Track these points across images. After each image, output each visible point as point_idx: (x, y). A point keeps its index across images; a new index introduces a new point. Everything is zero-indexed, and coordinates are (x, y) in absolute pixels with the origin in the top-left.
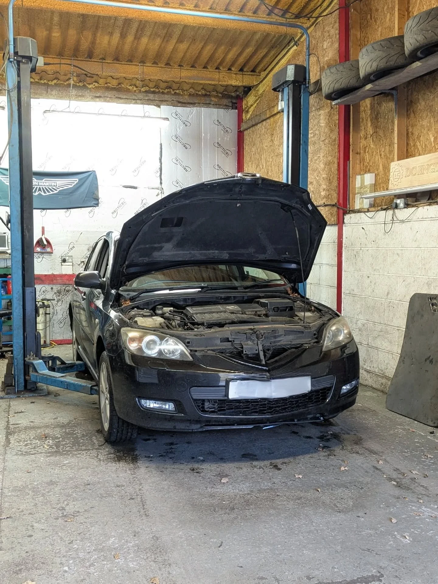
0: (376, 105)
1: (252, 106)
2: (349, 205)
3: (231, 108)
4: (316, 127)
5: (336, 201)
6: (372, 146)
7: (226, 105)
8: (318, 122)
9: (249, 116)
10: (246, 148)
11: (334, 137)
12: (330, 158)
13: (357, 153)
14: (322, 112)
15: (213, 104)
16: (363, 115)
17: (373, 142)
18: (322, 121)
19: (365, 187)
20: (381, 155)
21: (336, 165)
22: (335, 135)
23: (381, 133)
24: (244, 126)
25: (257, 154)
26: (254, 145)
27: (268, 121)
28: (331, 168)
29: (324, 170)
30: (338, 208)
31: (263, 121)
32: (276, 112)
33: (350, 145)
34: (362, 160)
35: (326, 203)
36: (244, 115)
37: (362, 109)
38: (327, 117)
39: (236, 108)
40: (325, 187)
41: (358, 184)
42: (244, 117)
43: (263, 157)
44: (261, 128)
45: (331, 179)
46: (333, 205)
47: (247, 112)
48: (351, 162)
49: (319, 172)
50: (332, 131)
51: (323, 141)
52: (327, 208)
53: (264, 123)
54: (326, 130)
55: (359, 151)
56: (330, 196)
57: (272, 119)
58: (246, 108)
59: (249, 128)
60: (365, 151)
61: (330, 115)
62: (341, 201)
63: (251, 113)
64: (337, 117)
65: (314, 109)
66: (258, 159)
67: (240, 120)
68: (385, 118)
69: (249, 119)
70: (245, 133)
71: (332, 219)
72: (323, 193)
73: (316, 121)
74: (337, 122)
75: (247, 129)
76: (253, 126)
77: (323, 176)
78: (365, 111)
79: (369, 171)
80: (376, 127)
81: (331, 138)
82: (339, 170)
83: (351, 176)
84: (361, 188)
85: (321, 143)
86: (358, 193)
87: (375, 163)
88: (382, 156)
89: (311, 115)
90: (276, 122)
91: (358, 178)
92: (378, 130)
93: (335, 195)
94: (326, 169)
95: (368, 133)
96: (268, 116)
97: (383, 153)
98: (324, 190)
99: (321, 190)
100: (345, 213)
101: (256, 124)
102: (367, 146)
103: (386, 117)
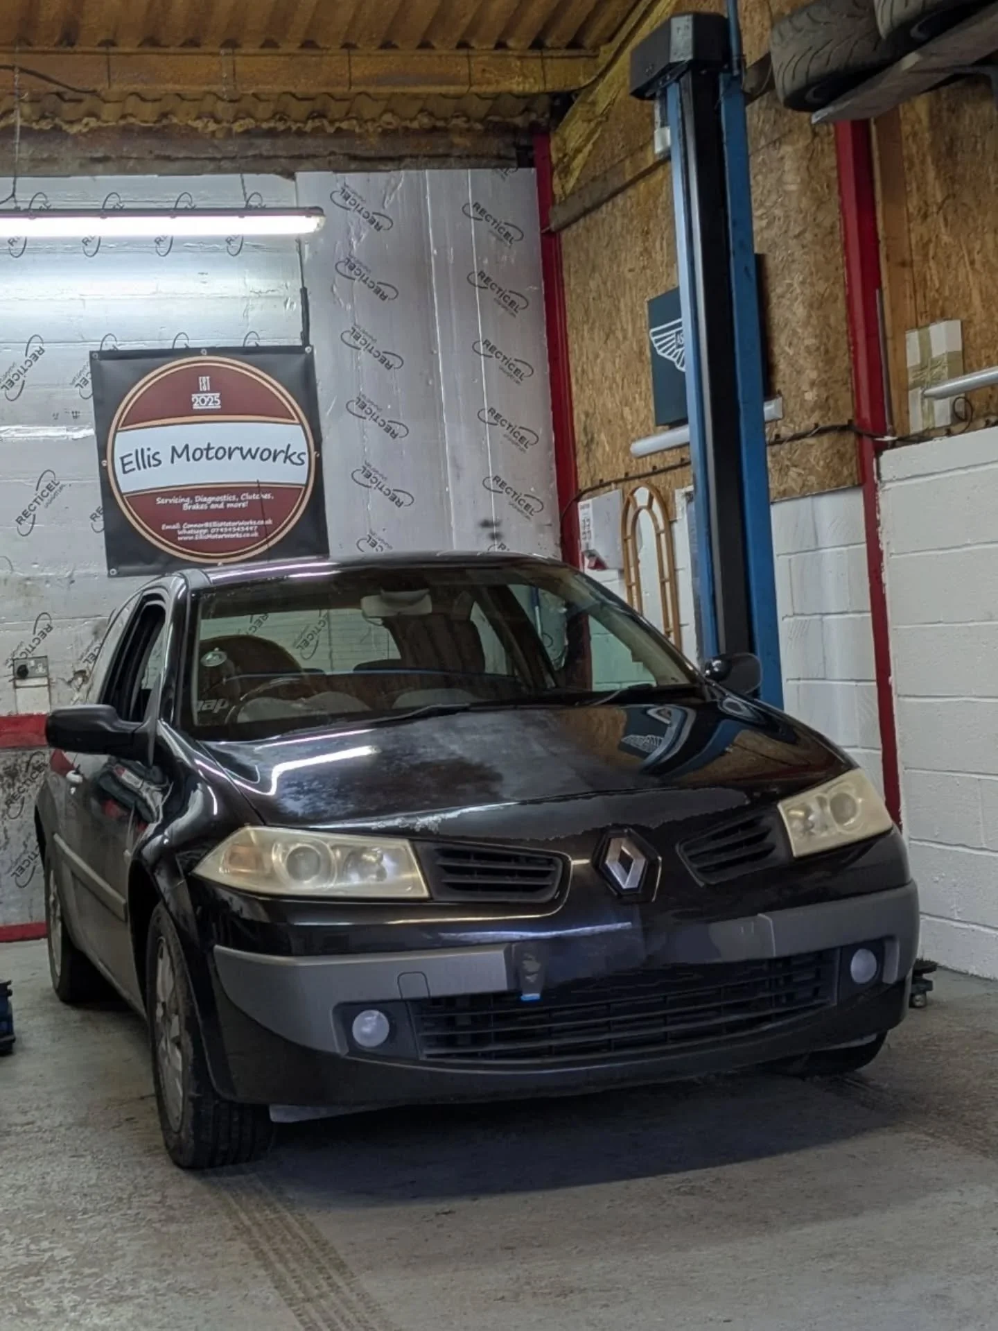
0: (945, 114)
1: (578, 151)
2: (892, 423)
3: (515, 164)
4: (774, 197)
5: (849, 414)
6: (945, 238)
7: (499, 157)
8: (780, 181)
9: (572, 182)
10: (572, 282)
11: (827, 223)
12: (821, 287)
13: (903, 264)
14: (787, 149)
15: (460, 157)
16: (911, 148)
17: (946, 225)
18: (789, 177)
19: (935, 363)
20: (972, 263)
21: (841, 305)
22: (830, 216)
23: (968, 198)
24: (558, 216)
25: (604, 298)
26: (593, 269)
27: (630, 192)
28: (826, 317)
29: (806, 323)
30: (859, 436)
31: (614, 194)
32: (651, 162)
33: (877, 242)
34: (921, 284)
35: (822, 425)
36: (556, 181)
37: (906, 129)
38: (805, 163)
39: (530, 164)
40: (813, 375)
41: (913, 357)
42: (557, 190)
43: (622, 306)
44: (613, 216)
45: (831, 349)
46: (843, 429)
47: (566, 171)
48: (886, 293)
49: (795, 332)
50: (820, 203)
51: (797, 237)
52: (825, 439)
53: (619, 199)
54: (805, 203)
55: (907, 256)
56: (831, 402)
57: (642, 186)
58: (560, 160)
59: (576, 220)
60: (926, 256)
61: (811, 156)
62: (866, 414)
63: (576, 174)
64: (830, 161)
65: (763, 142)
66: (610, 314)
67: (546, 199)
68: (974, 150)
69: (573, 193)
70: (566, 235)
71: (846, 472)
72: (810, 396)
73: (772, 178)
74: (834, 174)
75: (567, 225)
76: (586, 212)
77: (807, 342)
78: (915, 134)
79: (944, 316)
80: (951, 180)
81: (818, 226)
82: (850, 319)
83: (889, 334)
84: (922, 367)
85: (792, 242)
86: (915, 385)
87: (958, 289)
88: (978, 266)
89: (756, 161)
90: (653, 194)
91: (913, 337)
92: (957, 187)
93: (846, 398)
94: (814, 321)
95: (930, 200)
96: (628, 178)
97: (977, 257)
98: (812, 384)
99: (805, 387)
100: (880, 449)
101: (597, 206)
102: (930, 241)
103: (979, 146)
